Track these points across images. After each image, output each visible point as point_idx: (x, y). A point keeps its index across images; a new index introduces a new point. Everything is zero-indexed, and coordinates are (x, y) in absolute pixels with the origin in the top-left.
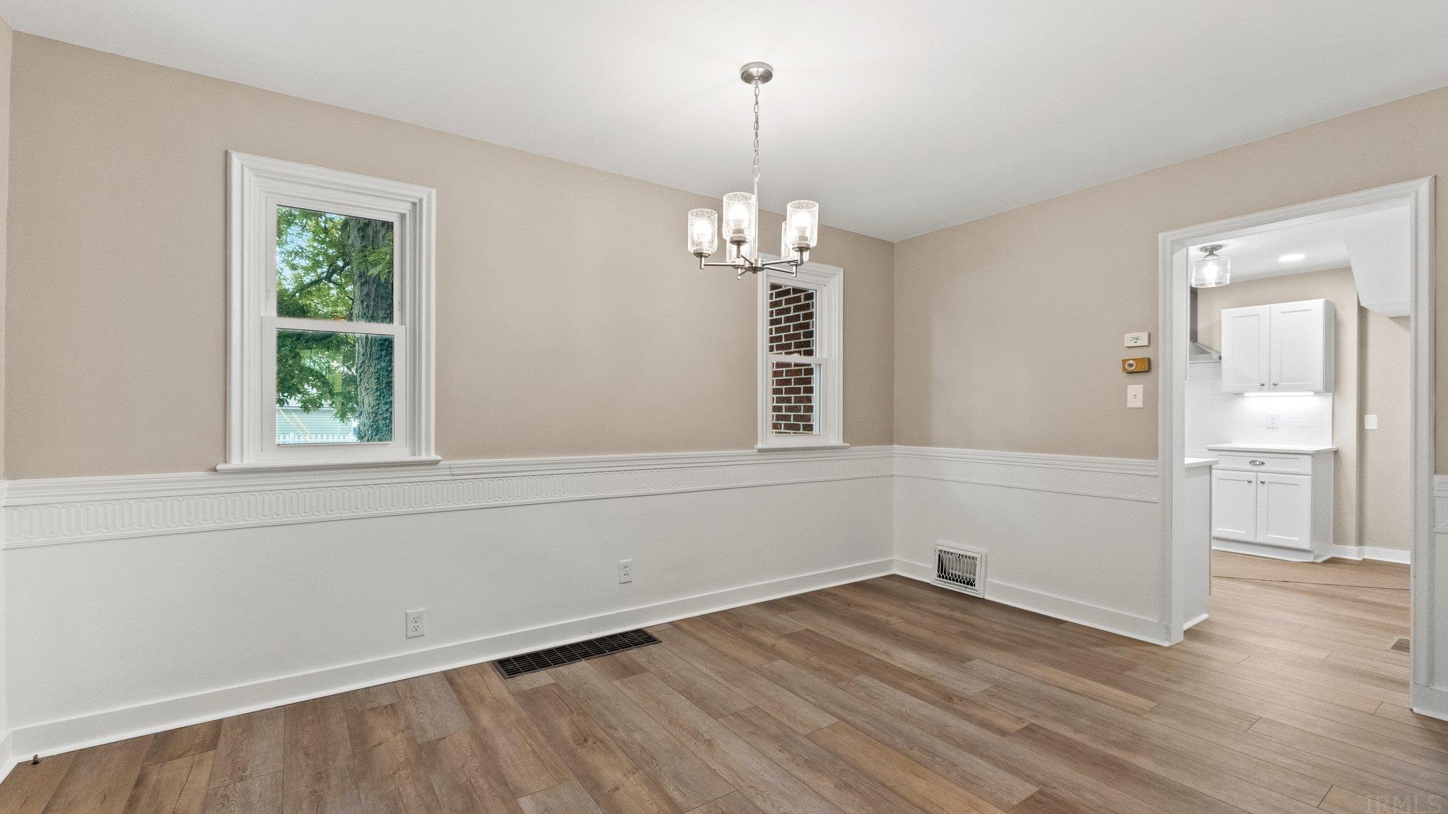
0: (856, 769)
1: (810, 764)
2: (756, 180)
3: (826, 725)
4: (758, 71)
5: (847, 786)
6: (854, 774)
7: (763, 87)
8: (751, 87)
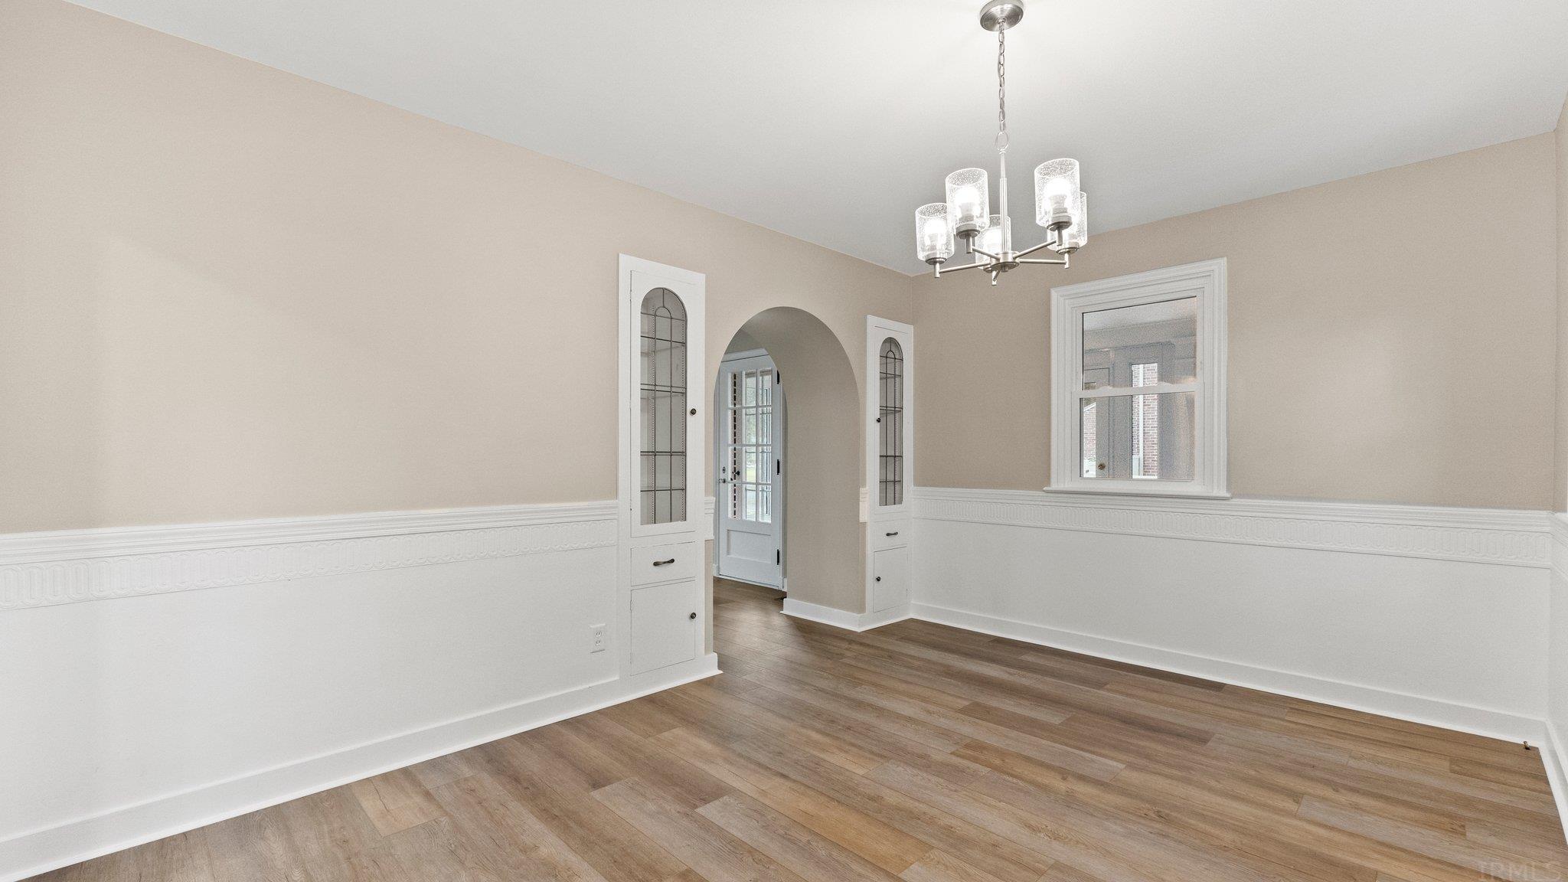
0: (867, 815)
1: (912, 816)
2: (1003, 150)
3: (915, 867)
4: (1002, 11)
5: (872, 799)
6: (866, 809)
7: (1010, 32)
8: (994, 35)
